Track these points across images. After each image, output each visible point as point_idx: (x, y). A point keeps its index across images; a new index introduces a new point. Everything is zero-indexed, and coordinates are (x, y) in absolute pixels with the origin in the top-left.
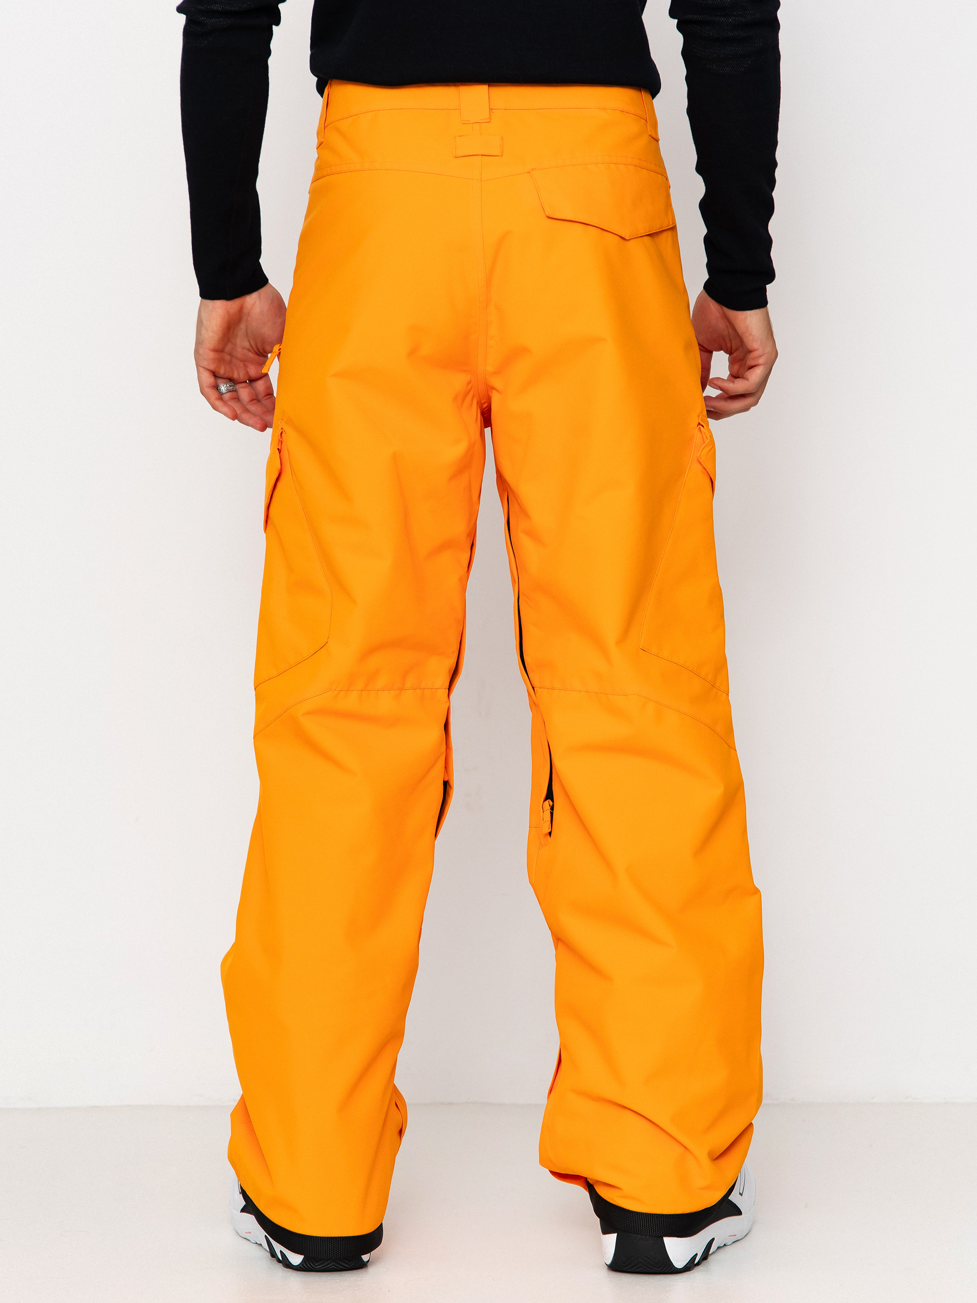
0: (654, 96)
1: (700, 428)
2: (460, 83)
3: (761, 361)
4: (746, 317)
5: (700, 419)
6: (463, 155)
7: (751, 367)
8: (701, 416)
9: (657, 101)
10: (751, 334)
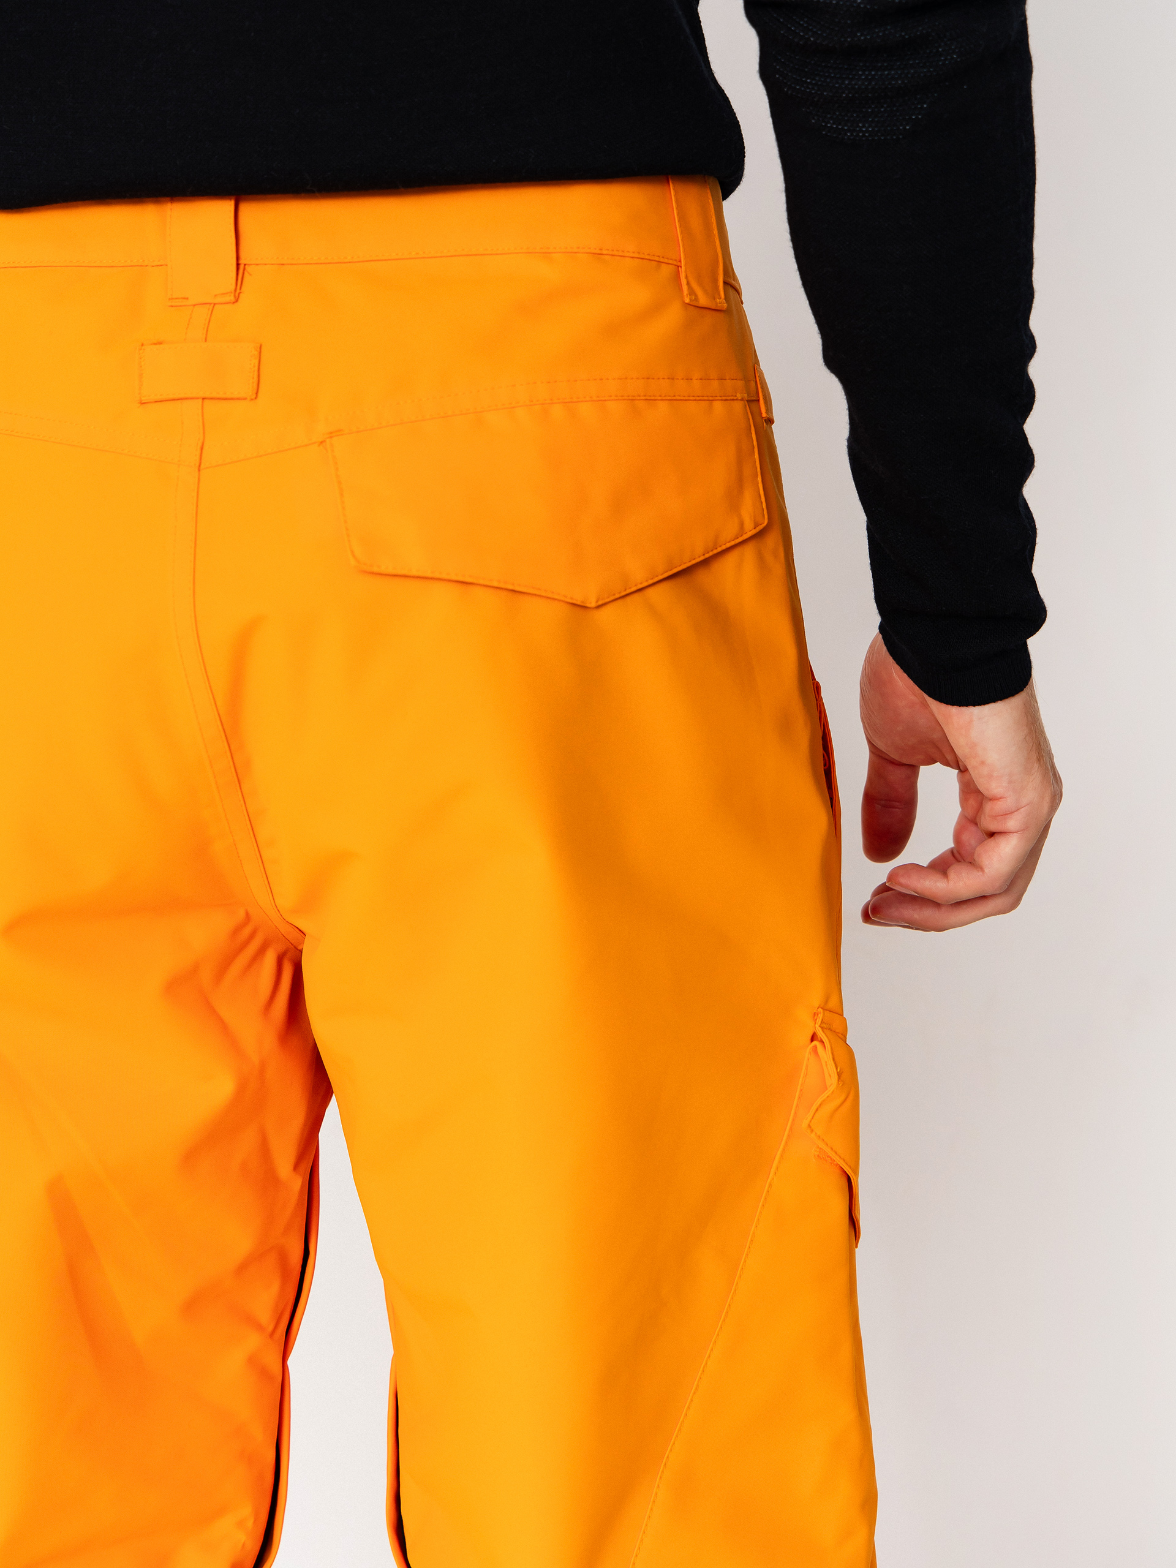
0: (727, 192)
1: (815, 1048)
2: (168, 199)
3: (1012, 823)
4: (971, 721)
5: (819, 1021)
6: (159, 397)
7: (992, 835)
8: (821, 1016)
9: (731, 206)
10: (983, 763)
